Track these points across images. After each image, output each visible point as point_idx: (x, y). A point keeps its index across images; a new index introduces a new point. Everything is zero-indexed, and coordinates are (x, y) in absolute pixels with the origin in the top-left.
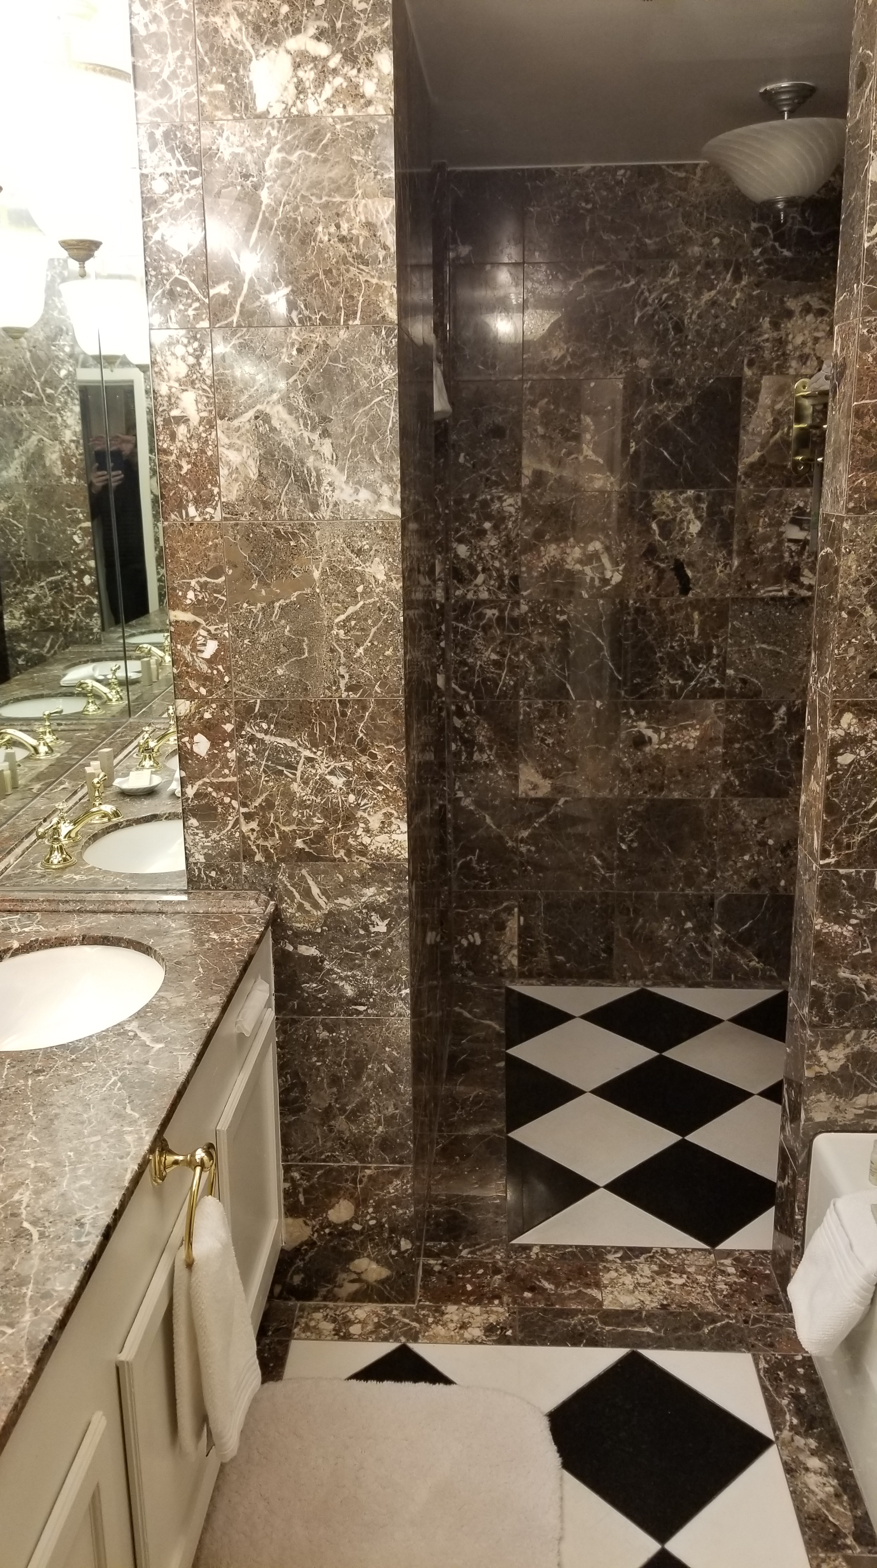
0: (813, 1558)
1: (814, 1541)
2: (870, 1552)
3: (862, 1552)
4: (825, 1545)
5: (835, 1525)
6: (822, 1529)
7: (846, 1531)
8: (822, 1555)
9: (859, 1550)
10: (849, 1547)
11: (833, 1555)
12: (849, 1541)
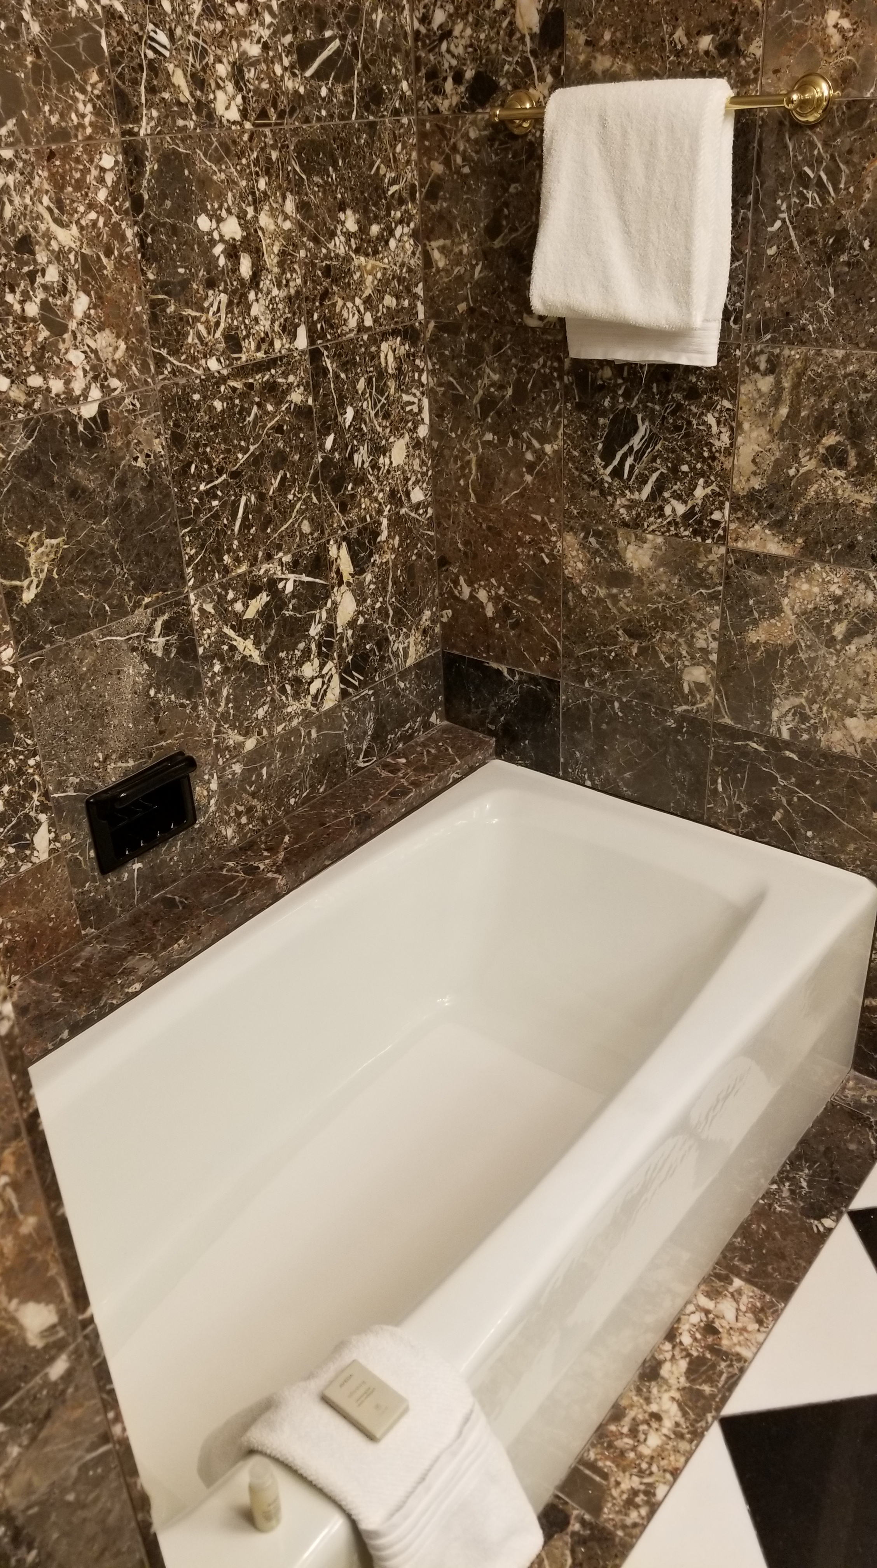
0: (631, 1536)
1: (615, 1551)
2: (566, 1503)
3: (574, 1509)
4: (606, 1539)
5: (573, 1552)
6: (590, 1558)
7: (569, 1539)
8: (620, 1533)
9: (575, 1512)
10: (583, 1522)
11: (609, 1526)
12: (576, 1527)
